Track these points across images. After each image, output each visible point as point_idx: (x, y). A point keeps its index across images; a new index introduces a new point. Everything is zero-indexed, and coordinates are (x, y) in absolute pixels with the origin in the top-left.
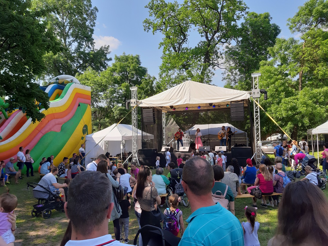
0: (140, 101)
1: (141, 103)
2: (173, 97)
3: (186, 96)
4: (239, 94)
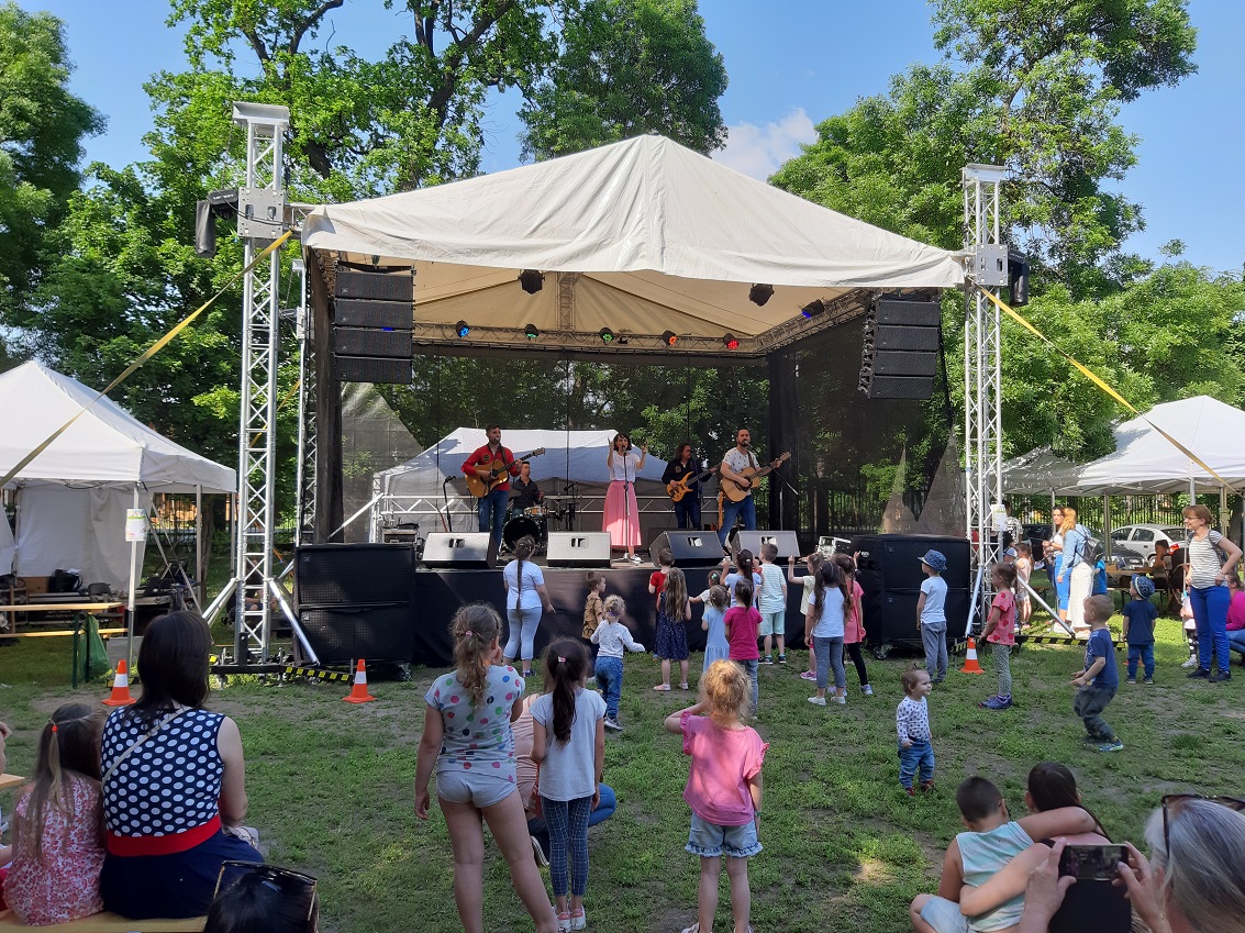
0: (318, 210)
2: (552, 219)
3: (640, 226)
4: (913, 257)
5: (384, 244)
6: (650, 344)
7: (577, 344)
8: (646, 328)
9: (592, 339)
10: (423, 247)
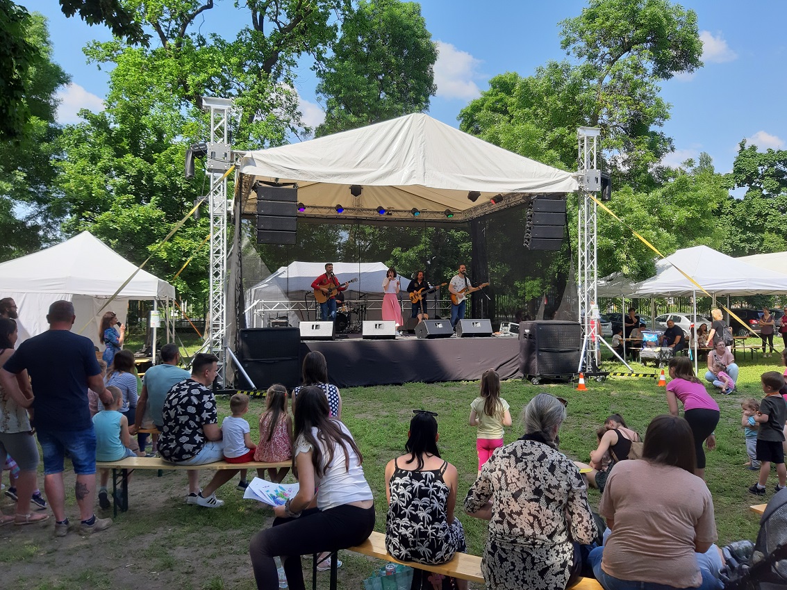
0: (248, 154)
1: (250, 162)
2: (368, 158)
3: (413, 161)
4: (552, 176)
5: (282, 172)
6: (404, 216)
7: (364, 215)
8: (402, 206)
9: (372, 212)
10: (302, 173)
